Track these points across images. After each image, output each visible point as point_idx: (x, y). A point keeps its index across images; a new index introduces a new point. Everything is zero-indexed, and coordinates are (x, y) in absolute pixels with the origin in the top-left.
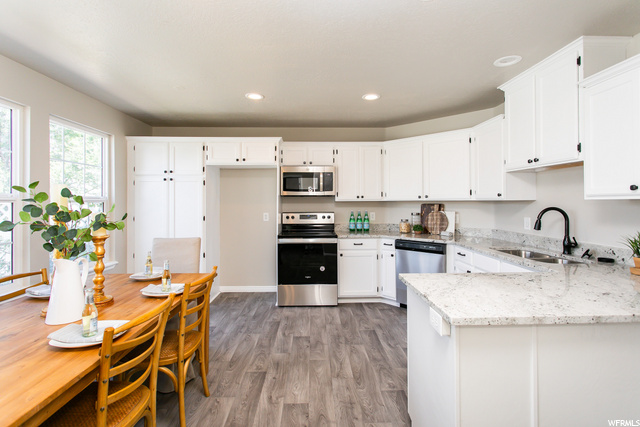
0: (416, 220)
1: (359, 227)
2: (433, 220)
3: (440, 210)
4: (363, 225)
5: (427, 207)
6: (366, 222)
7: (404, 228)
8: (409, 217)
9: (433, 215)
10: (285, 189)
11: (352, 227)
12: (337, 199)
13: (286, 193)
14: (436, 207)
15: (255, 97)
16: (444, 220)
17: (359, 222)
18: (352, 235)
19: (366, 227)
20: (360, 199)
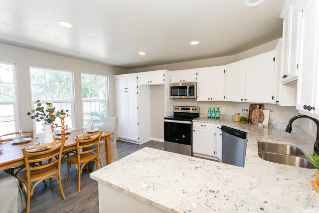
0: (245, 115)
1: (213, 116)
2: (255, 115)
3: (260, 108)
4: (215, 114)
5: (253, 106)
6: (218, 113)
7: (237, 119)
8: (241, 112)
9: (255, 112)
10: (171, 95)
11: (209, 115)
12: (198, 100)
13: (172, 97)
14: (258, 106)
15: (142, 54)
16: (261, 115)
17: (213, 112)
18: (209, 120)
19: (217, 116)
20: (210, 100)
